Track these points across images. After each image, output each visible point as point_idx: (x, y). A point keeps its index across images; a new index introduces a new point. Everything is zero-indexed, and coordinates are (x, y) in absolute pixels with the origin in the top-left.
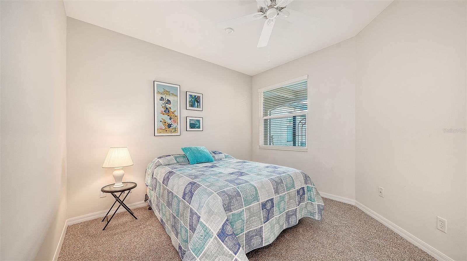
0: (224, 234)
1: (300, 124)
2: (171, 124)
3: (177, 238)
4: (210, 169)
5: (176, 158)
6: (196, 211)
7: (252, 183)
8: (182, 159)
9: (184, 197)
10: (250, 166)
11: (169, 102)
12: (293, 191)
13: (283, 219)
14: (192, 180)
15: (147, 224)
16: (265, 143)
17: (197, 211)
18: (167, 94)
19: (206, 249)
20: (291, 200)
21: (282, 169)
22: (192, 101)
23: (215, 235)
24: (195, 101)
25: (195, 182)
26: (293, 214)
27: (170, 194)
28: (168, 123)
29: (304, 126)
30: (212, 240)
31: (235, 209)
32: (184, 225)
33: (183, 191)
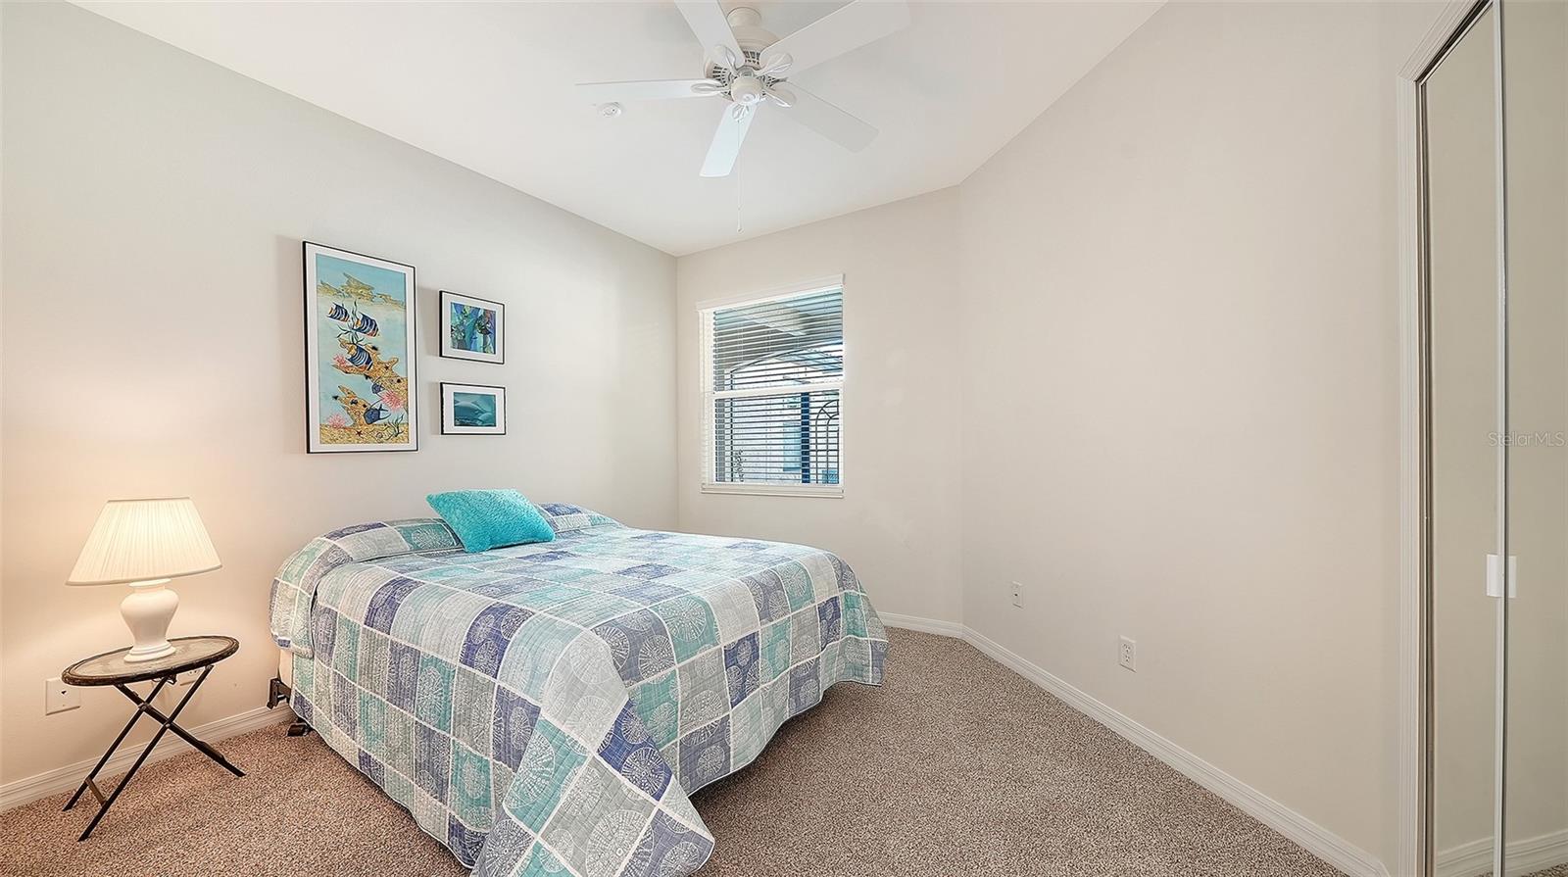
0: (621, 745)
1: (821, 416)
2: (381, 409)
3: (441, 801)
4: (548, 563)
5: (407, 533)
6: (519, 693)
7: (696, 593)
8: (431, 537)
9: (468, 658)
10: (682, 548)
11: (368, 325)
12: (809, 609)
13: (784, 690)
14: (496, 600)
15: (296, 784)
16: (720, 477)
17: (527, 692)
18: (361, 296)
19: (562, 801)
20: (805, 637)
21: (778, 549)
22: (461, 329)
23: (593, 753)
24: (474, 328)
25: (507, 605)
26: (809, 676)
27: (407, 658)
28: (365, 406)
29: (832, 422)
30: (582, 771)
31: (649, 671)
32: (470, 749)
33: (465, 638)
